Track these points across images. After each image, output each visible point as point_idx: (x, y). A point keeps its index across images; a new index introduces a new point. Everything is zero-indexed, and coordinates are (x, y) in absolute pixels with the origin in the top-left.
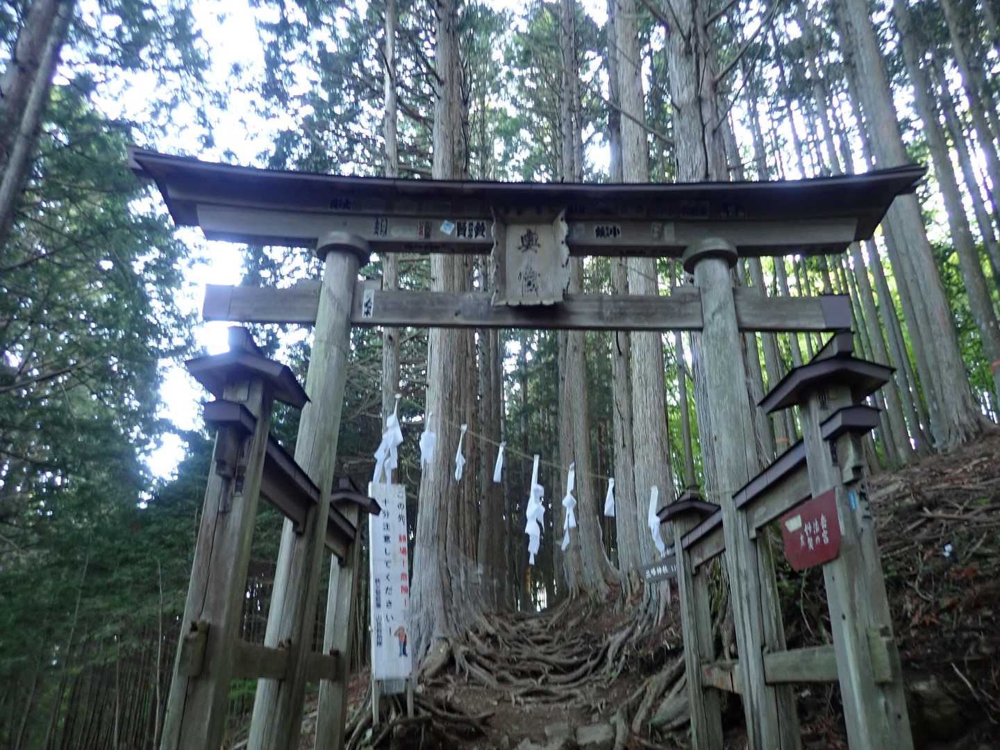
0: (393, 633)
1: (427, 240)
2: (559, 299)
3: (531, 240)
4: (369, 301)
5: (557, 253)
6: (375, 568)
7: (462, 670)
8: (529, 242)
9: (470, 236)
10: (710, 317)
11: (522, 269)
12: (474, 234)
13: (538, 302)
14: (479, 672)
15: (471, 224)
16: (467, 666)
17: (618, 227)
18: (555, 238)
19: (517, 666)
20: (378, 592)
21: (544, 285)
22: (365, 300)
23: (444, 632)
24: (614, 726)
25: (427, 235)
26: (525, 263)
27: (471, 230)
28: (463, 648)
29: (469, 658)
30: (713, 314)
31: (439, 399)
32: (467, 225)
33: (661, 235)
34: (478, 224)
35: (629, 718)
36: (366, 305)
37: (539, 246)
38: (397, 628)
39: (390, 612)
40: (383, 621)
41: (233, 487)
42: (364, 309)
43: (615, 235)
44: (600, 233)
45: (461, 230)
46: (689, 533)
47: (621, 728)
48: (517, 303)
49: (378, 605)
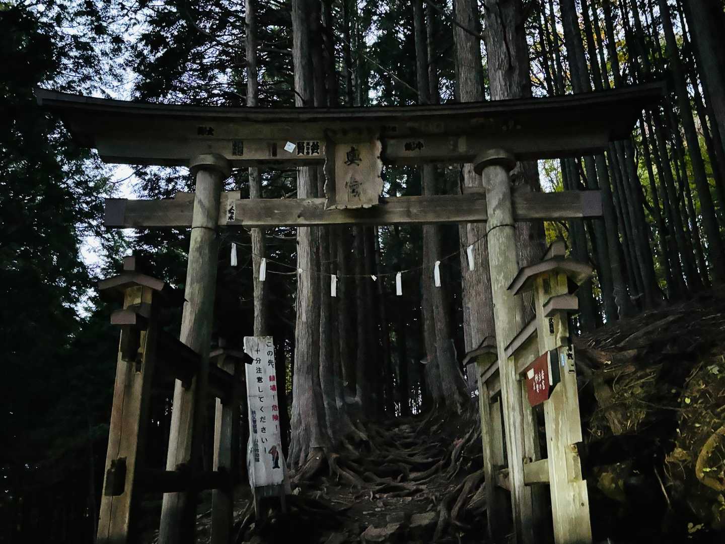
0: (267, 451)
1: (274, 158)
2: (376, 202)
3: (354, 155)
4: (231, 209)
5: (374, 165)
6: (252, 403)
7: (335, 473)
8: (353, 158)
9: (308, 153)
10: (492, 212)
11: (348, 179)
12: (310, 151)
13: (360, 206)
14: (348, 474)
15: (308, 144)
16: (339, 471)
17: (422, 141)
18: (373, 154)
19: (381, 468)
20: (254, 421)
21: (365, 191)
22: (229, 208)
23: (319, 443)
24: (438, 514)
25: (275, 154)
26: (350, 175)
27: (308, 149)
28: (334, 456)
29: (340, 462)
30: (494, 210)
31: (308, 254)
32: (305, 145)
33: (456, 146)
34: (313, 143)
35: (449, 508)
36: (230, 211)
37: (361, 160)
38: (271, 447)
39: (264, 436)
40: (260, 444)
41: (134, 369)
42: (229, 215)
43: (420, 149)
44: (408, 147)
45: (300, 148)
46: (486, 372)
47: (443, 514)
48: (344, 207)
49: (255, 432)
